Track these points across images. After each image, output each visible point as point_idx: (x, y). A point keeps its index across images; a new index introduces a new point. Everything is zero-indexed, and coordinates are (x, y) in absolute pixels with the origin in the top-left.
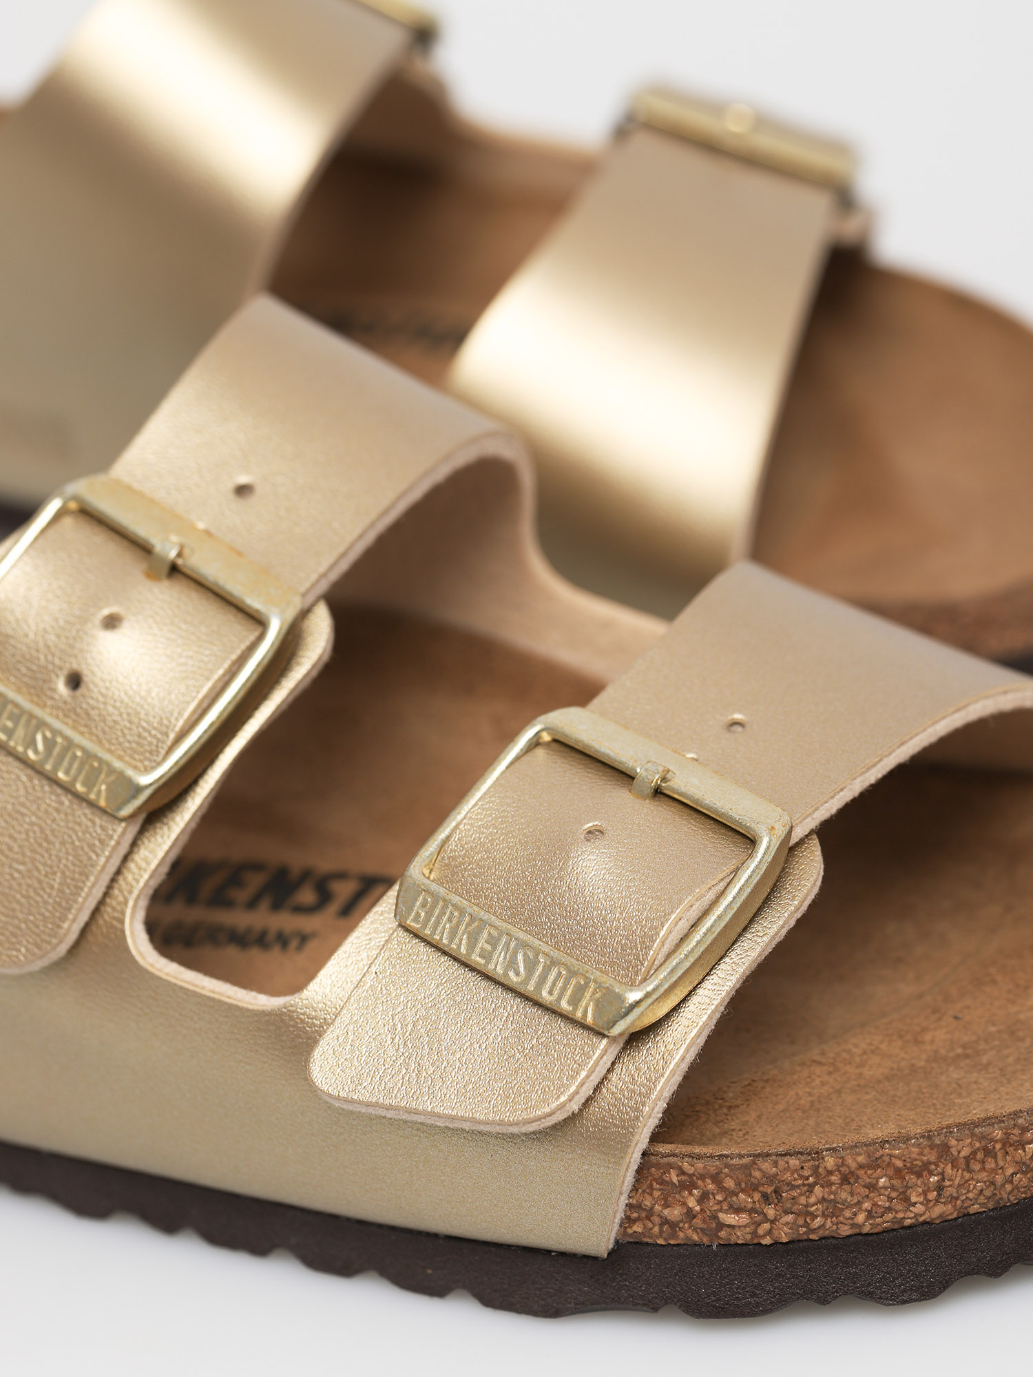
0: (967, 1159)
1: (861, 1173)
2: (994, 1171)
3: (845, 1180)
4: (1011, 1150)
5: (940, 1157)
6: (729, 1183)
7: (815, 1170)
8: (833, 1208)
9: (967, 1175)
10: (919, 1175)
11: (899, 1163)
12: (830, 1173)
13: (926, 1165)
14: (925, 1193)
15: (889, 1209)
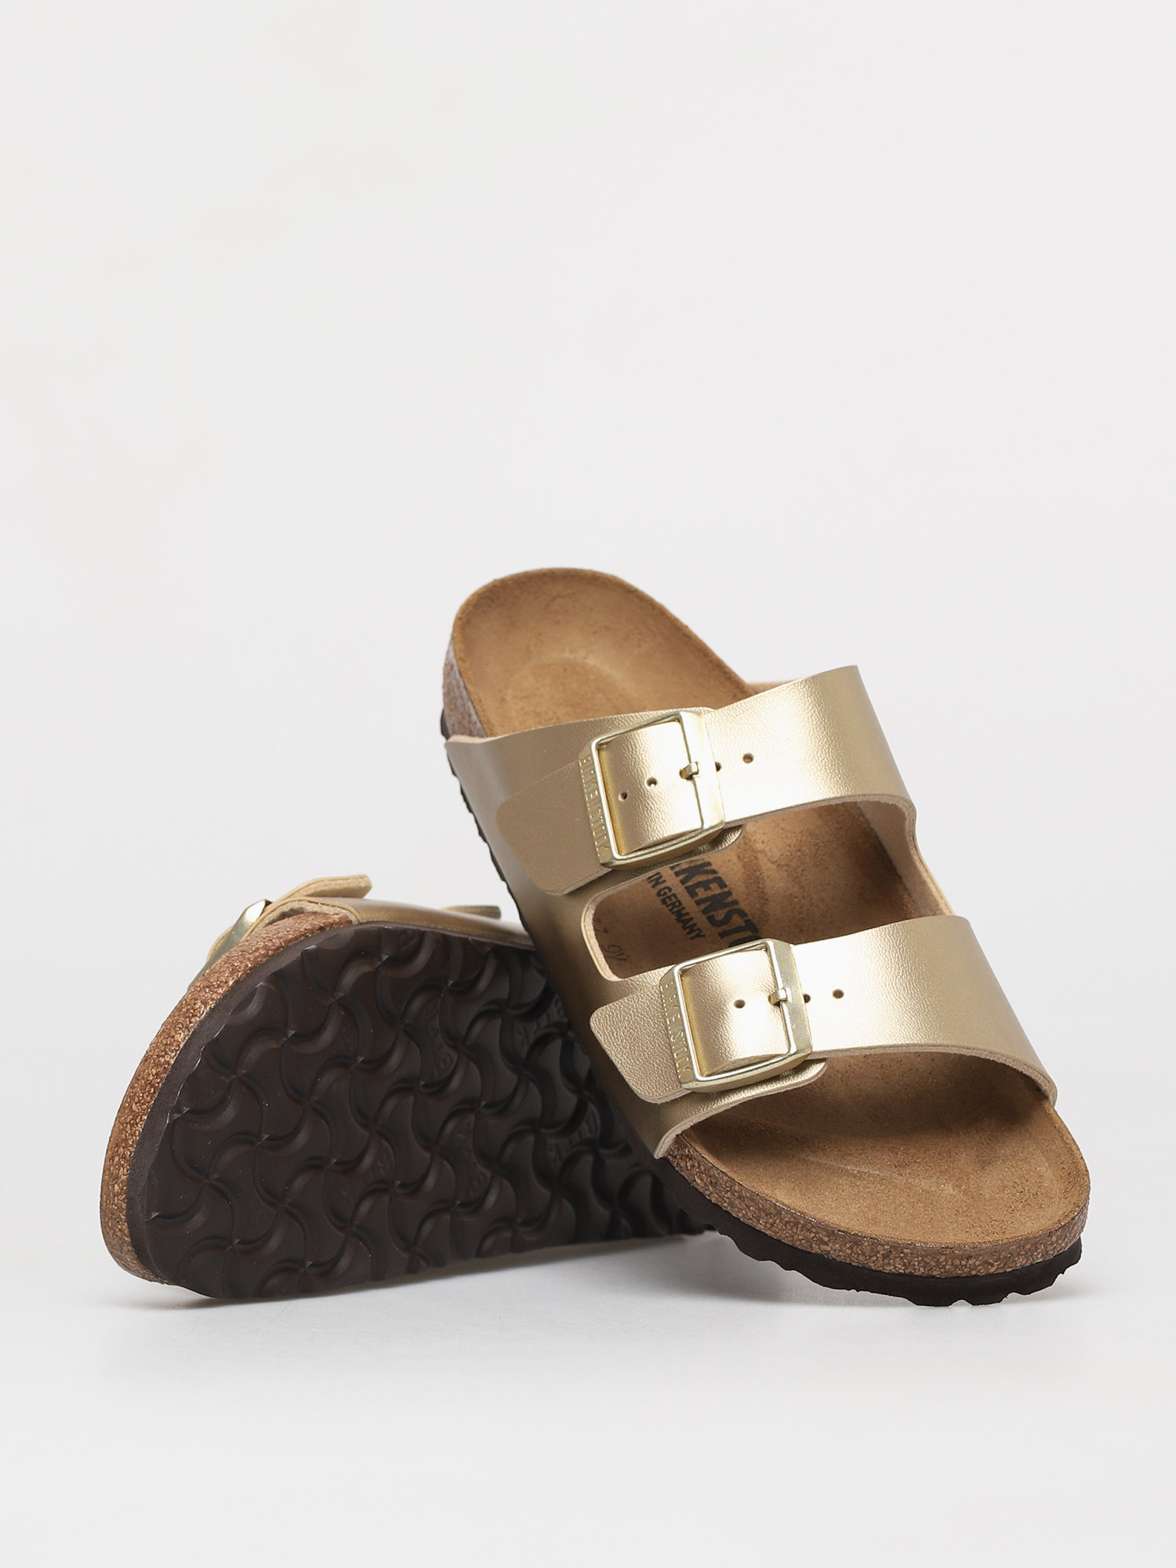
0: (787, 1222)
1: (746, 1199)
2: (796, 1233)
3: (740, 1197)
4: (804, 1230)
5: (777, 1214)
6: (702, 1168)
7: (731, 1187)
8: (731, 1204)
9: (784, 1227)
10: (767, 1215)
11: (761, 1206)
12: (736, 1191)
13: (770, 1214)
14: (766, 1223)
15: (751, 1219)
